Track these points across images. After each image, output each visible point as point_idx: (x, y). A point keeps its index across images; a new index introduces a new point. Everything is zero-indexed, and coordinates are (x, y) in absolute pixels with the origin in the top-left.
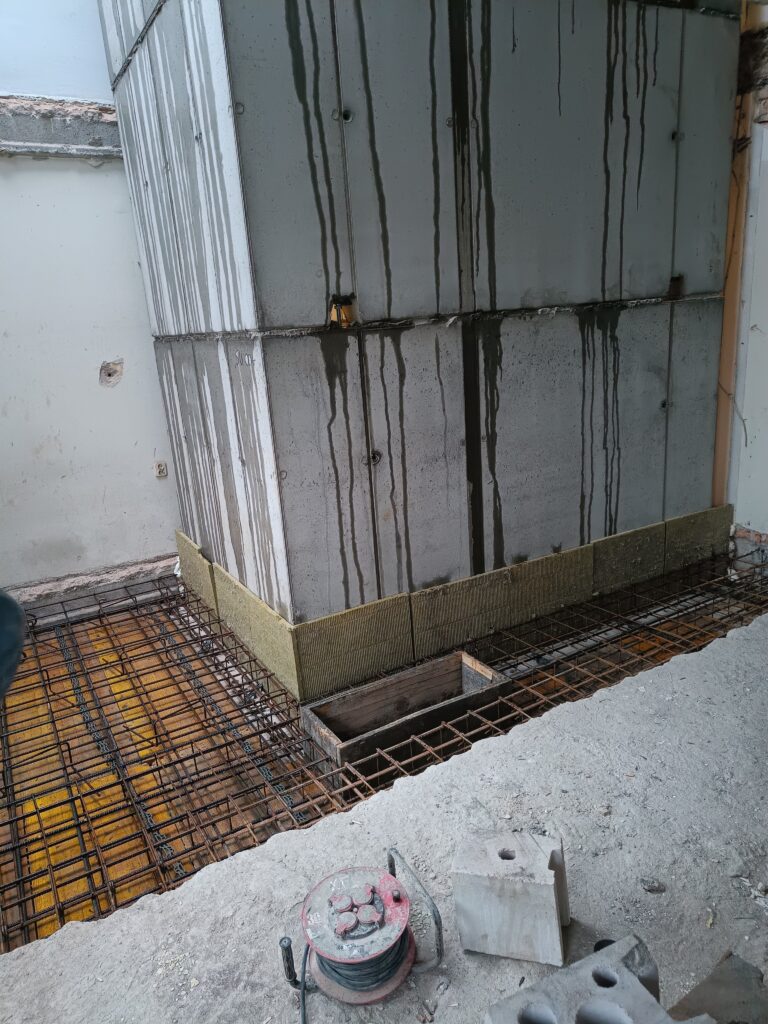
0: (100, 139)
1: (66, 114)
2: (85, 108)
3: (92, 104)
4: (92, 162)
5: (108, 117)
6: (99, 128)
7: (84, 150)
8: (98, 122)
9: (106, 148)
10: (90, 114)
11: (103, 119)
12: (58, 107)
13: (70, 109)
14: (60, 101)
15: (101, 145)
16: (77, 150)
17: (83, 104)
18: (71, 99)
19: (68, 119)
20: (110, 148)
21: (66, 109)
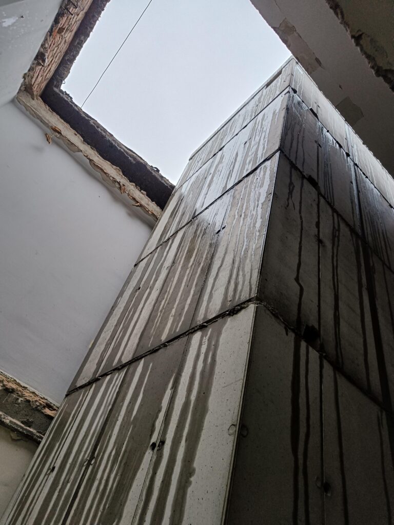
0: (32, 422)
1: (22, 396)
2: (37, 399)
3: (44, 398)
4: (14, 435)
5: (48, 411)
6: (37, 414)
7: (15, 424)
8: (39, 411)
9: (31, 430)
10: (38, 404)
11: (43, 411)
12: (20, 389)
13: (27, 394)
14: (24, 387)
15: (29, 427)
16: (11, 421)
17: (37, 396)
18: (32, 390)
19: (21, 399)
20: (34, 431)
21: (24, 393)
